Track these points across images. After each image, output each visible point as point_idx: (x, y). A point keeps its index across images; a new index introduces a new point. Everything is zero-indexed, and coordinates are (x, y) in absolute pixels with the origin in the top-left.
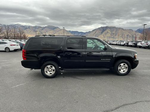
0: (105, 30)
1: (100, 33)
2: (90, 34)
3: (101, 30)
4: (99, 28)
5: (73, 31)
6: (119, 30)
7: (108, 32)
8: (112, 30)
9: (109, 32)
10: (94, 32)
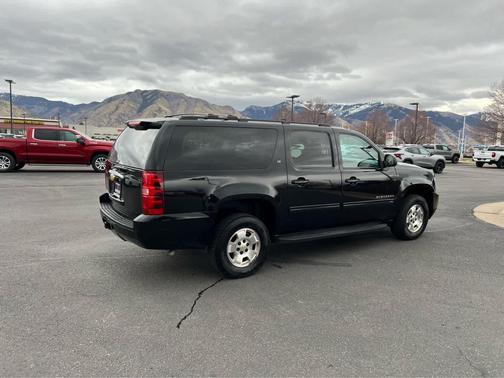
0: (151, 103)
1: (135, 112)
2: (97, 112)
3: (135, 101)
4: (129, 93)
5: (25, 97)
6: (196, 106)
7: (160, 110)
8: (172, 103)
9: (163, 108)
10: (112, 106)
